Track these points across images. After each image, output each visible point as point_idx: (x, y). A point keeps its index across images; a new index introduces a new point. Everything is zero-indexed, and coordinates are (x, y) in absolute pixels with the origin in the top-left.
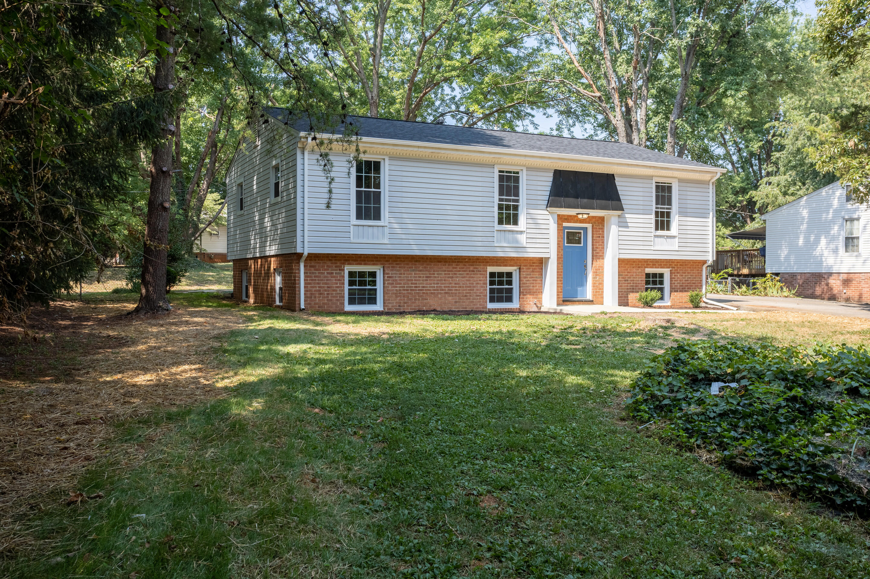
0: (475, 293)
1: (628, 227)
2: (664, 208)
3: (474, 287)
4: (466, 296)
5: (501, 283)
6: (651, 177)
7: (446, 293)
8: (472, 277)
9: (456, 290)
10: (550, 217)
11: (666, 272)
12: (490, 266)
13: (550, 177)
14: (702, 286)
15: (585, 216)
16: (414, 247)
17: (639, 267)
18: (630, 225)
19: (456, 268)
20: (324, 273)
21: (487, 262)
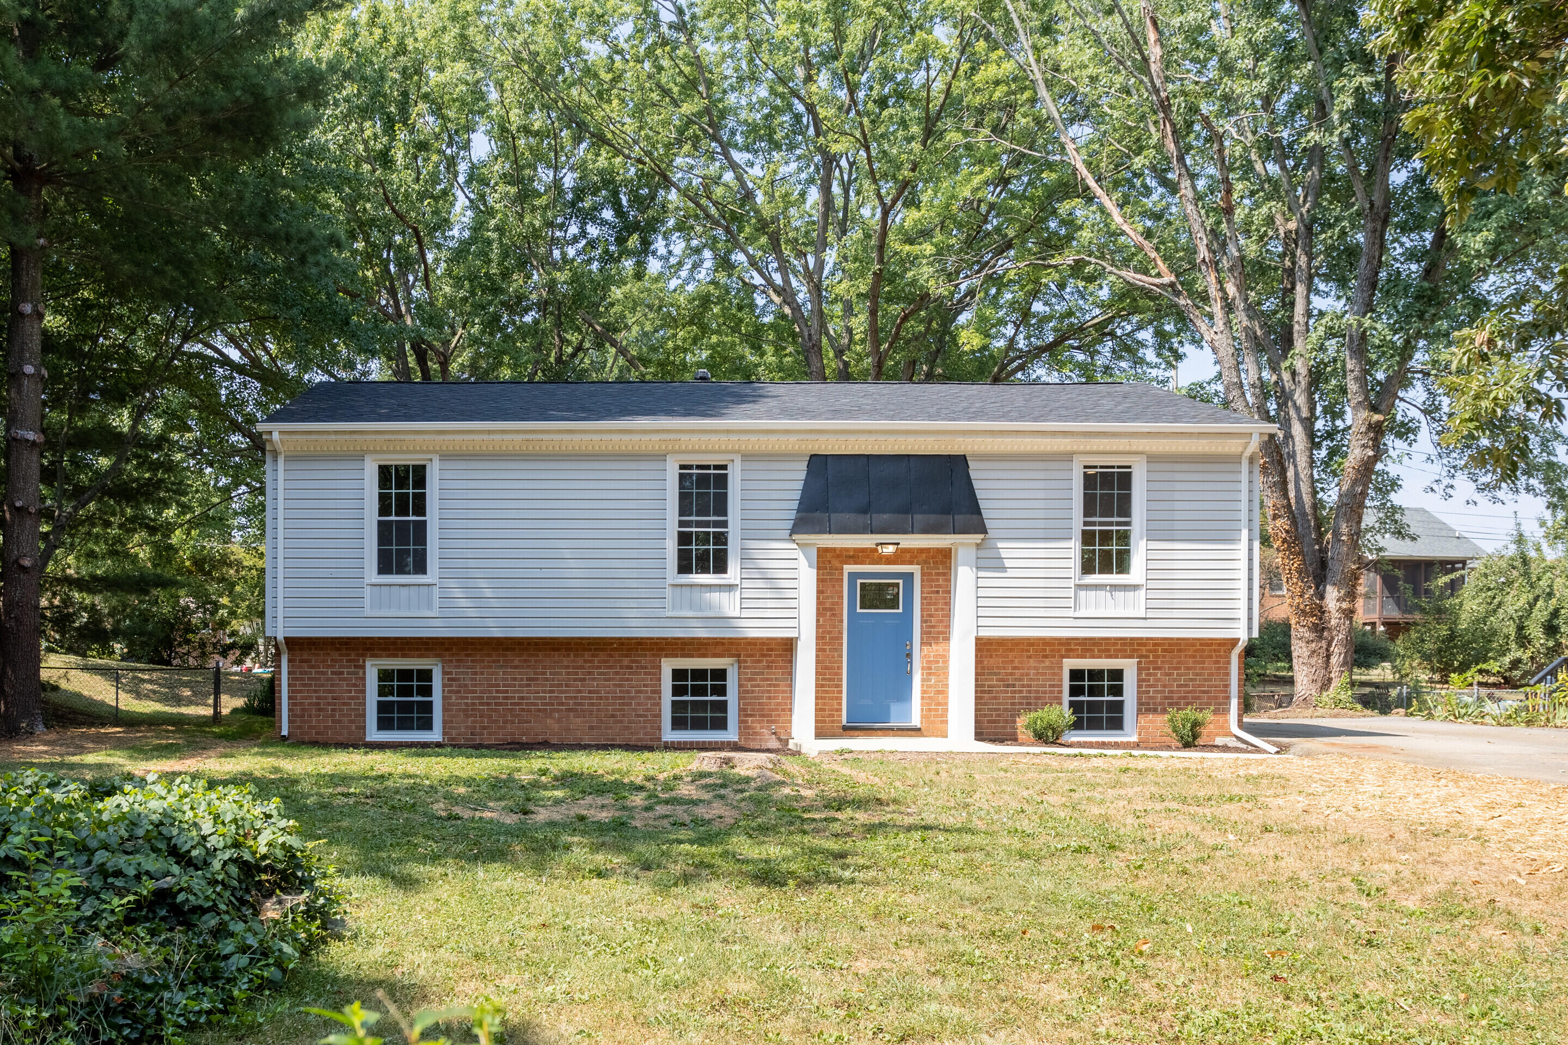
0: (634, 710)
1: (1004, 569)
2: (1112, 524)
3: (632, 698)
4: (613, 716)
5: (700, 691)
6: (1067, 457)
7: (569, 710)
8: (628, 680)
9: (592, 704)
10: (799, 554)
11: (1129, 667)
12: (666, 656)
13: (799, 472)
14: (1228, 698)
15: (891, 549)
16: (490, 622)
17: (1045, 657)
18: (1007, 563)
19: (590, 662)
20: (326, 673)
21: (662, 649)
